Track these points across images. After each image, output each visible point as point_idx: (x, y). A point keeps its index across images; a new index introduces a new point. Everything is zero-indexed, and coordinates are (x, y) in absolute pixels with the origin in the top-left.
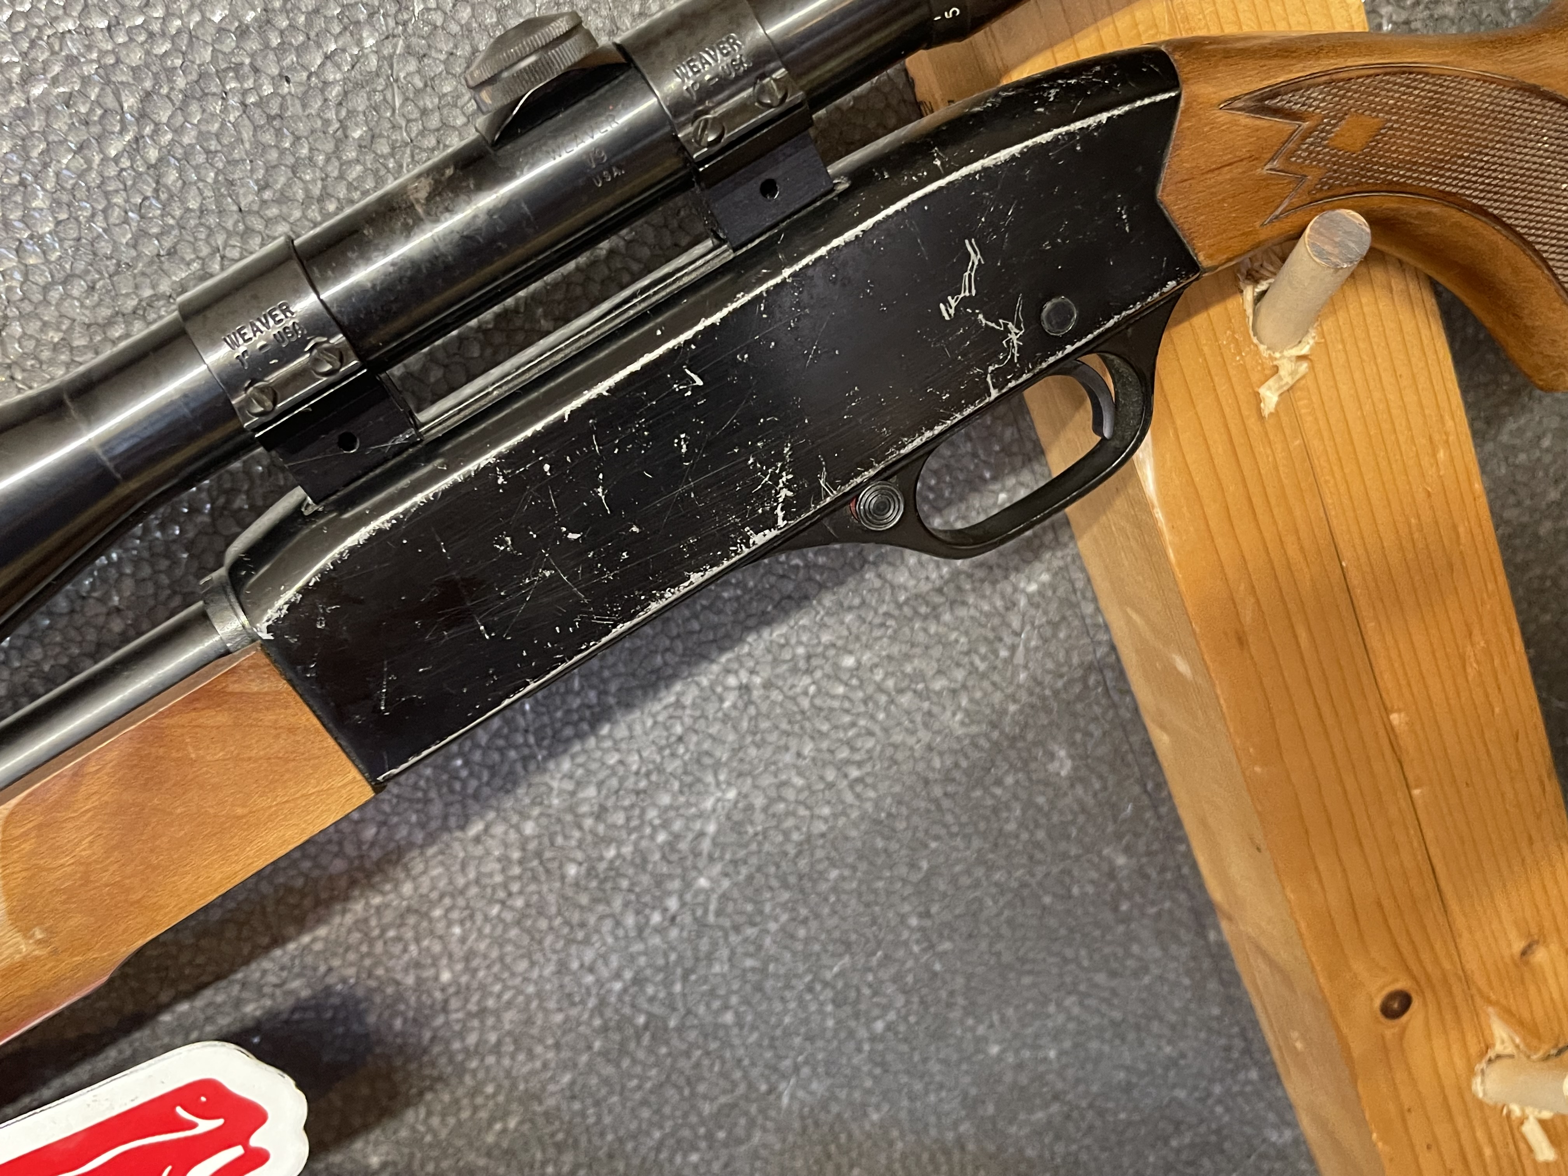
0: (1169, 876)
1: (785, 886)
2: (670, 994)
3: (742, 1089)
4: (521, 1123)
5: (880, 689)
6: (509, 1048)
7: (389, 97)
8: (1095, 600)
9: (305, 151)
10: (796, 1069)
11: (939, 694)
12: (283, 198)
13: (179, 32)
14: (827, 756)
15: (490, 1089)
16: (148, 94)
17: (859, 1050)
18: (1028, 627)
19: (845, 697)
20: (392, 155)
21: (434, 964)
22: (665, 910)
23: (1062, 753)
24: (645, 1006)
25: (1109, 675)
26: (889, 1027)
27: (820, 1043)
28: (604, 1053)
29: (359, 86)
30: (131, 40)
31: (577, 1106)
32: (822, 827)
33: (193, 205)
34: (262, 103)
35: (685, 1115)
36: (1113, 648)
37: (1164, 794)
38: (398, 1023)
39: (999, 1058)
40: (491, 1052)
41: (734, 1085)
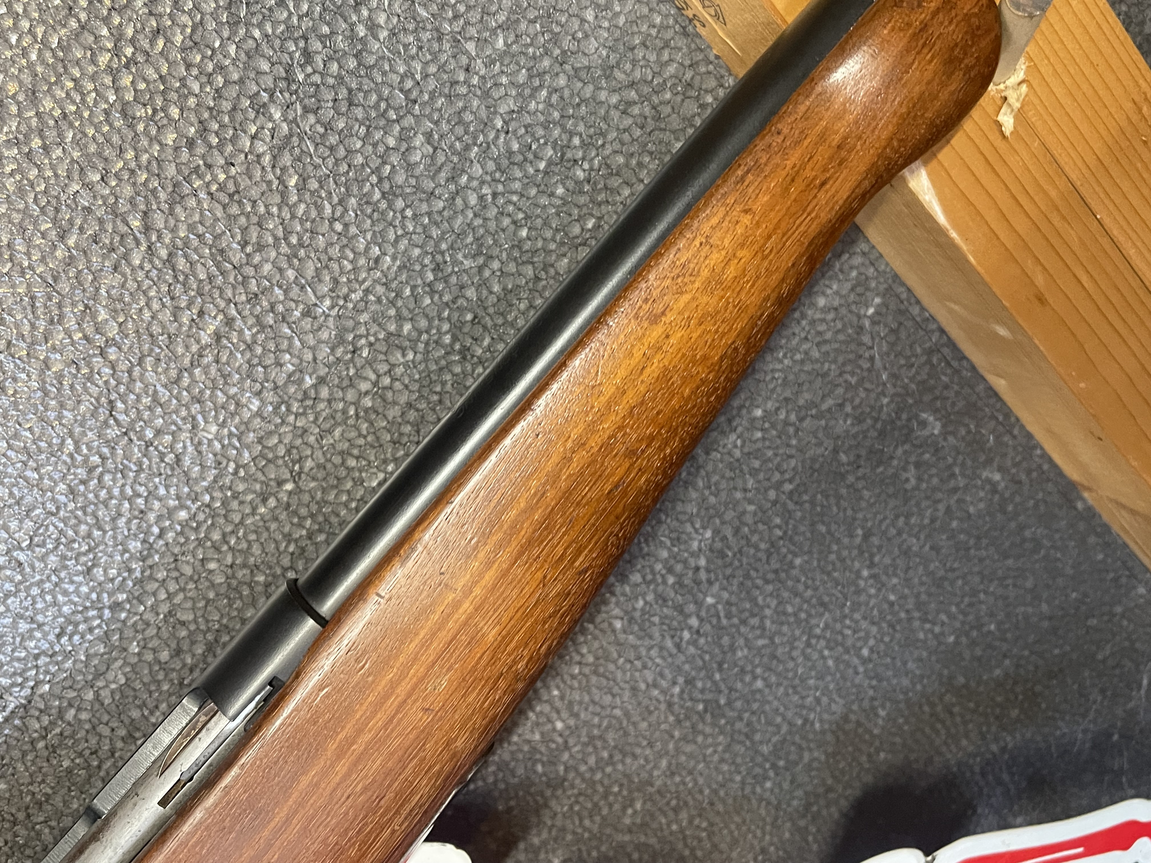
0: (1034, 474)
1: (767, 582)
2: (715, 683)
3: (785, 728)
4: (644, 803)
5: (786, 423)
6: (618, 757)
7: (304, 148)
8: (918, 302)
9: (262, 209)
10: (818, 701)
11: (829, 410)
12: (260, 247)
13: (149, 163)
14: (767, 484)
15: (616, 789)
16: (145, 213)
17: (857, 673)
18: (877, 340)
19: (764, 439)
20: (322, 187)
21: (550, 721)
22: (690, 628)
23: (931, 419)
24: (700, 696)
25: (946, 351)
26: (871, 650)
27: (829, 678)
28: (684, 739)
29: (281, 149)
30: (120, 180)
31: (677, 779)
32: (779, 533)
33: (202, 276)
34: (222, 188)
35: (752, 760)
36: (942, 331)
37: (1013, 419)
38: (539, 768)
39: (957, 643)
40: (607, 764)
41: (778, 727)
